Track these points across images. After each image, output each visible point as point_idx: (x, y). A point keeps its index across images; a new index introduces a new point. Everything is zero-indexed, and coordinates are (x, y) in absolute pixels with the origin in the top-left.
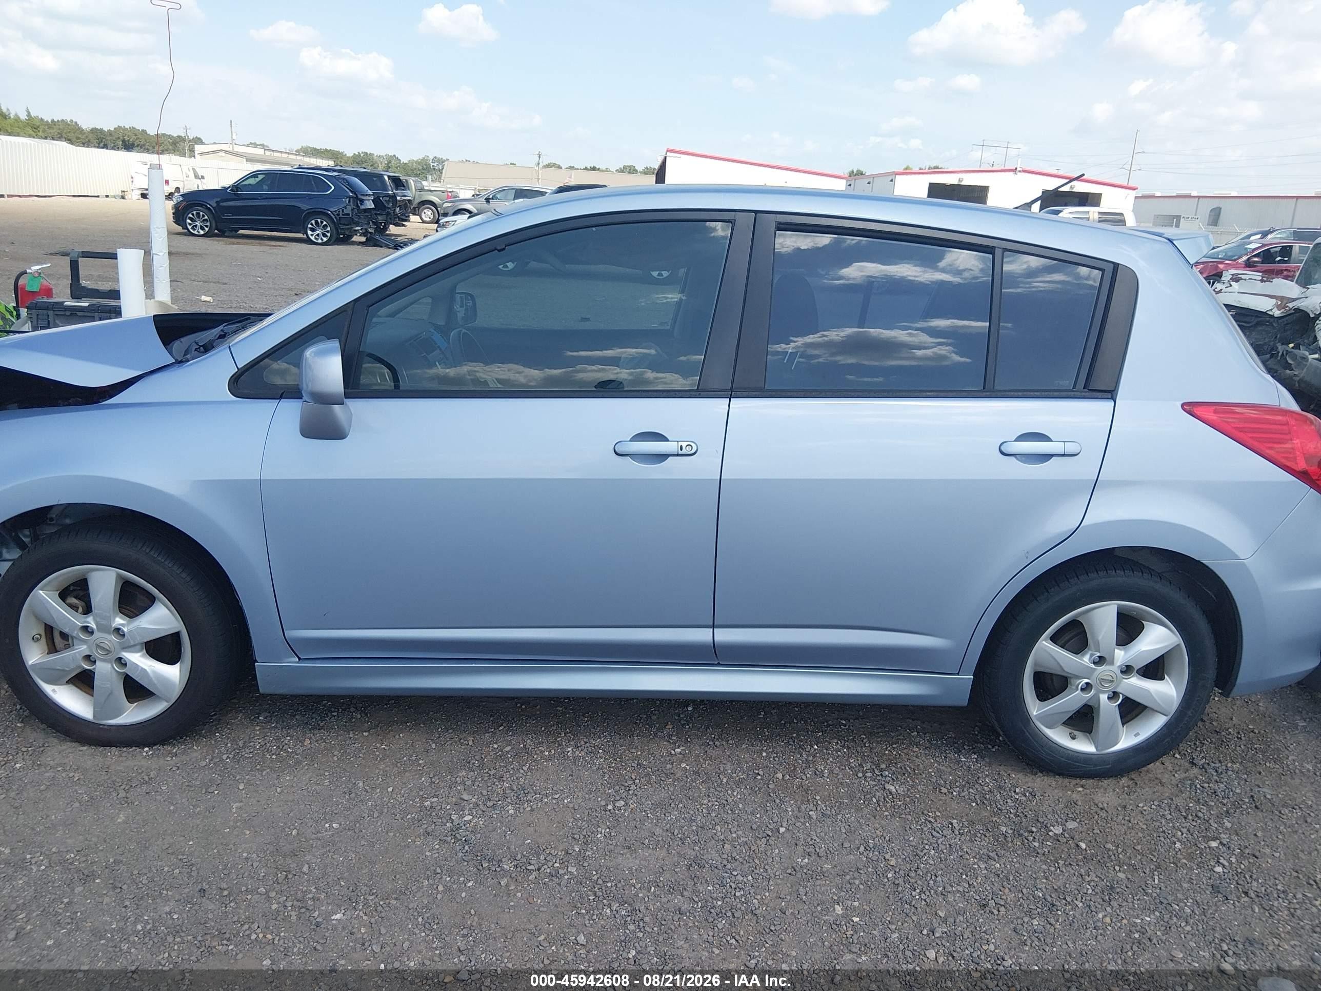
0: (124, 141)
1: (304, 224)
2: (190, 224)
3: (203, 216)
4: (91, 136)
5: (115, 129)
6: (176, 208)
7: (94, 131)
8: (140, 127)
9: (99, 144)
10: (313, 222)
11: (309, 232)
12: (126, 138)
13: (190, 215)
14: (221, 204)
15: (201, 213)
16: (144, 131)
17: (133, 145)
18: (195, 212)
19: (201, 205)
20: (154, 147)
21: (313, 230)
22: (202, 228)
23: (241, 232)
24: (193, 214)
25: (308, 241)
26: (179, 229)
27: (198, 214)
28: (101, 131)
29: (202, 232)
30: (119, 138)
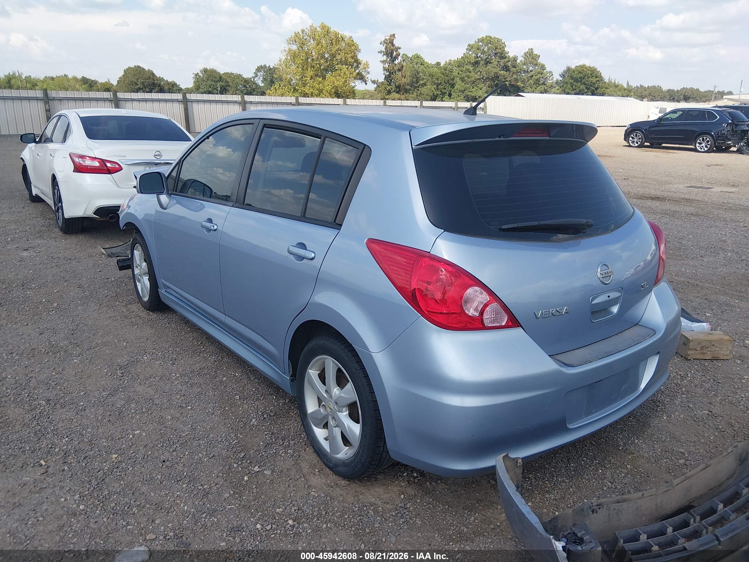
0: (684, 96)
1: (695, 139)
2: (631, 140)
3: (639, 136)
4: (666, 94)
5: (681, 89)
6: (626, 131)
7: (669, 91)
8: (695, 87)
9: (670, 98)
10: (701, 139)
11: (697, 145)
12: (686, 94)
13: (632, 136)
14: (650, 129)
15: (638, 134)
16: (698, 90)
17: (689, 98)
18: (635, 134)
19: (639, 130)
20: (701, 98)
21: (700, 144)
22: (637, 143)
23: (663, 145)
24: (634, 135)
25: (695, 150)
26: (626, 143)
27: (636, 135)
28: (673, 91)
29: (636, 145)
30: (682, 94)
